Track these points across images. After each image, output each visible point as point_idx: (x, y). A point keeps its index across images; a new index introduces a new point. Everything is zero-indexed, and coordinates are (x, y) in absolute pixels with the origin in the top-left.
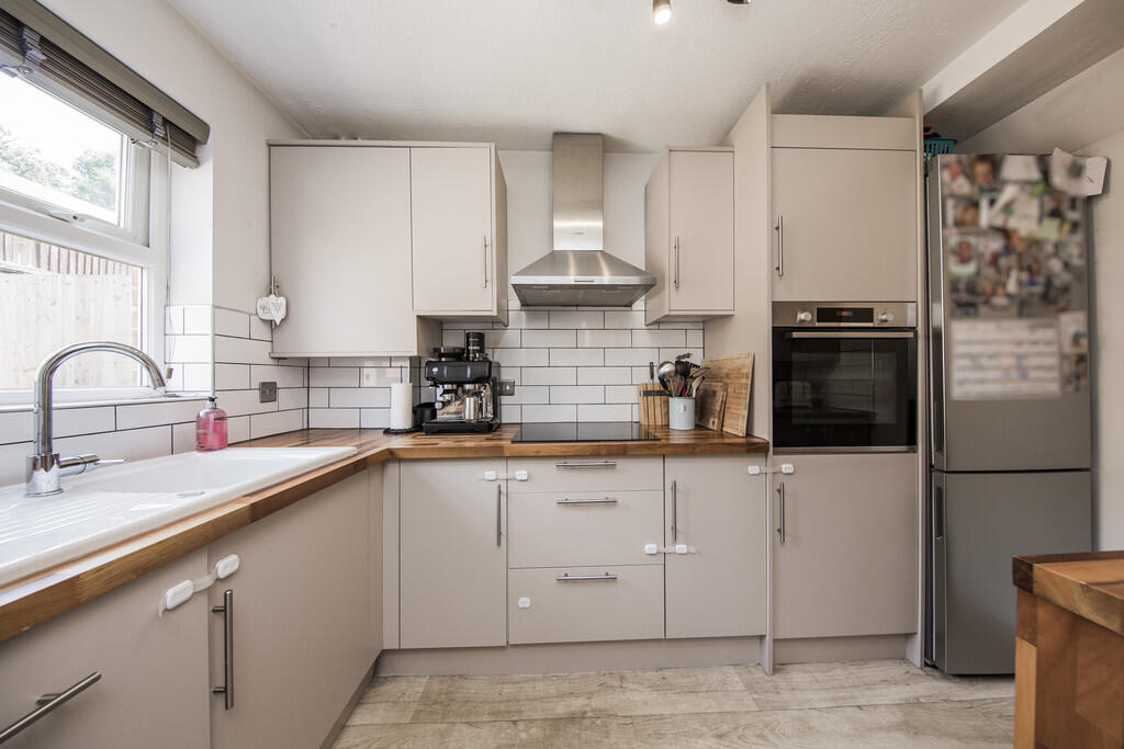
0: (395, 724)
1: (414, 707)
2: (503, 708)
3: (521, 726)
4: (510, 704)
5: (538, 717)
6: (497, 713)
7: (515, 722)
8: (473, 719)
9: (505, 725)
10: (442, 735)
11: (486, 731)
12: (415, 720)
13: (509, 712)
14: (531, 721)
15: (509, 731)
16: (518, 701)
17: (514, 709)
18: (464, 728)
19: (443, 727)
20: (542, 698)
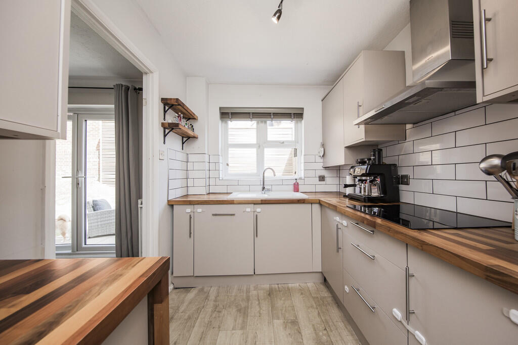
0: (310, 293)
1: (319, 296)
2: (330, 324)
3: (325, 332)
4: (334, 327)
5: (332, 338)
6: (327, 322)
7: (325, 329)
8: (321, 314)
9: (323, 326)
10: (312, 307)
11: (318, 319)
12: (314, 298)
13: (329, 326)
14: (329, 336)
15: (321, 328)
16: (337, 329)
17: (332, 328)
18: (317, 312)
19: (315, 306)
20: (343, 340)
